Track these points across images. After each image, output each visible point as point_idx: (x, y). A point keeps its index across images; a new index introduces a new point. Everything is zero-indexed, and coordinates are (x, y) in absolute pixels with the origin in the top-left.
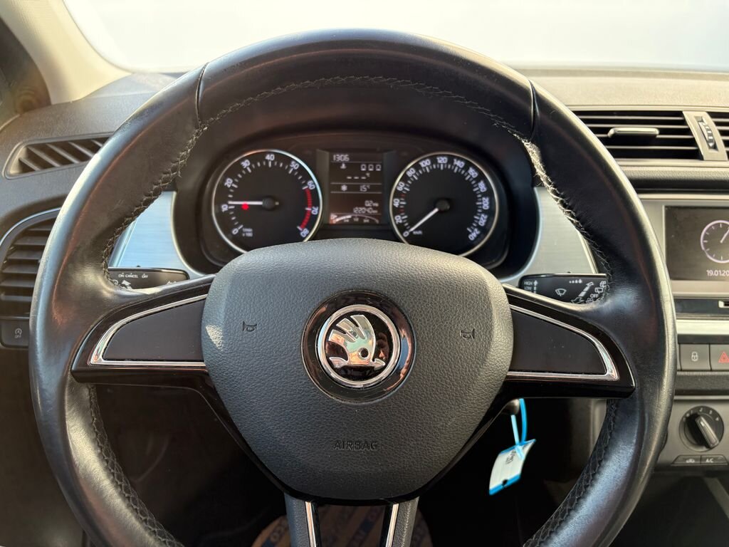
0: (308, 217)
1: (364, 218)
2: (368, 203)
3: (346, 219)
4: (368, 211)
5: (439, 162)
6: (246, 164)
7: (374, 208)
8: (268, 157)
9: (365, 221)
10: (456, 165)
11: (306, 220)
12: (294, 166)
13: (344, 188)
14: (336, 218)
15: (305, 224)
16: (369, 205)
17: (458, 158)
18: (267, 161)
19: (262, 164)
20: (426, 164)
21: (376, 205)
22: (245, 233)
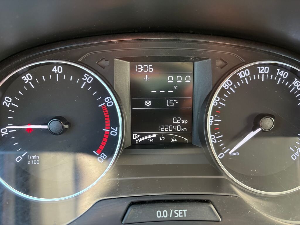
0: (105, 140)
1: (172, 137)
2: (177, 120)
3: (152, 138)
4: (176, 128)
5: (260, 72)
6: (27, 78)
7: (183, 126)
8: (55, 70)
9: (172, 140)
10: (279, 76)
11: (104, 144)
12: (87, 79)
13: (148, 103)
14: (139, 138)
15: (102, 147)
16: (177, 122)
17: (282, 68)
18: (54, 74)
19: (47, 78)
20: (245, 74)
21: (186, 122)
22: (30, 160)
